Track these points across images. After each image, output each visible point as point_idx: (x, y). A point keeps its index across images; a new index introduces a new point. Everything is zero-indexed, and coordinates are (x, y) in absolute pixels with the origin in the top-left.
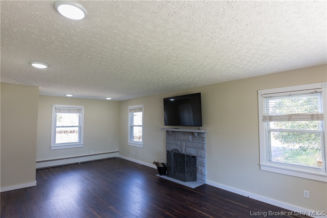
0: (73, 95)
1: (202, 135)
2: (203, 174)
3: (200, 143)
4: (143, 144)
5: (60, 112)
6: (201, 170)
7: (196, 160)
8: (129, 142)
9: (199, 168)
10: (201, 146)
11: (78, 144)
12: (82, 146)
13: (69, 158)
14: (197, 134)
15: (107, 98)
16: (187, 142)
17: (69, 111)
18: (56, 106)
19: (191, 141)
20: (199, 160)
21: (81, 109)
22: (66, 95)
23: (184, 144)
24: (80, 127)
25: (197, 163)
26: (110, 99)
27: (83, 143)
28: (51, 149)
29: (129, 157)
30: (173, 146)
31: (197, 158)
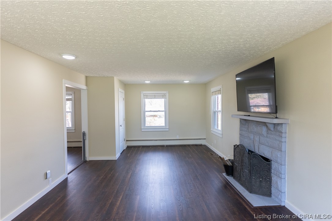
0: (150, 81)
1: (279, 128)
2: (280, 190)
3: (276, 140)
4: (221, 133)
5: (147, 98)
6: (277, 182)
7: (270, 165)
8: (212, 129)
9: (274, 178)
10: (277, 145)
11: (164, 127)
12: (168, 130)
13: (157, 140)
14: (273, 125)
15: (185, 81)
16: (260, 137)
17: (155, 97)
18: (144, 92)
19: (265, 135)
20: (274, 165)
21: (165, 94)
22: (145, 82)
23: (257, 139)
24: (165, 111)
25: (272, 171)
26: (188, 82)
27: (168, 128)
28: (142, 131)
29: (212, 146)
30: (246, 140)
31: (272, 162)
